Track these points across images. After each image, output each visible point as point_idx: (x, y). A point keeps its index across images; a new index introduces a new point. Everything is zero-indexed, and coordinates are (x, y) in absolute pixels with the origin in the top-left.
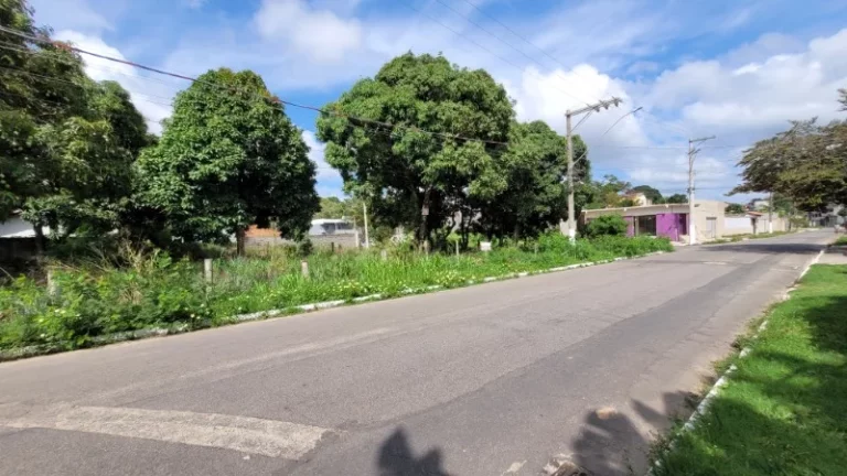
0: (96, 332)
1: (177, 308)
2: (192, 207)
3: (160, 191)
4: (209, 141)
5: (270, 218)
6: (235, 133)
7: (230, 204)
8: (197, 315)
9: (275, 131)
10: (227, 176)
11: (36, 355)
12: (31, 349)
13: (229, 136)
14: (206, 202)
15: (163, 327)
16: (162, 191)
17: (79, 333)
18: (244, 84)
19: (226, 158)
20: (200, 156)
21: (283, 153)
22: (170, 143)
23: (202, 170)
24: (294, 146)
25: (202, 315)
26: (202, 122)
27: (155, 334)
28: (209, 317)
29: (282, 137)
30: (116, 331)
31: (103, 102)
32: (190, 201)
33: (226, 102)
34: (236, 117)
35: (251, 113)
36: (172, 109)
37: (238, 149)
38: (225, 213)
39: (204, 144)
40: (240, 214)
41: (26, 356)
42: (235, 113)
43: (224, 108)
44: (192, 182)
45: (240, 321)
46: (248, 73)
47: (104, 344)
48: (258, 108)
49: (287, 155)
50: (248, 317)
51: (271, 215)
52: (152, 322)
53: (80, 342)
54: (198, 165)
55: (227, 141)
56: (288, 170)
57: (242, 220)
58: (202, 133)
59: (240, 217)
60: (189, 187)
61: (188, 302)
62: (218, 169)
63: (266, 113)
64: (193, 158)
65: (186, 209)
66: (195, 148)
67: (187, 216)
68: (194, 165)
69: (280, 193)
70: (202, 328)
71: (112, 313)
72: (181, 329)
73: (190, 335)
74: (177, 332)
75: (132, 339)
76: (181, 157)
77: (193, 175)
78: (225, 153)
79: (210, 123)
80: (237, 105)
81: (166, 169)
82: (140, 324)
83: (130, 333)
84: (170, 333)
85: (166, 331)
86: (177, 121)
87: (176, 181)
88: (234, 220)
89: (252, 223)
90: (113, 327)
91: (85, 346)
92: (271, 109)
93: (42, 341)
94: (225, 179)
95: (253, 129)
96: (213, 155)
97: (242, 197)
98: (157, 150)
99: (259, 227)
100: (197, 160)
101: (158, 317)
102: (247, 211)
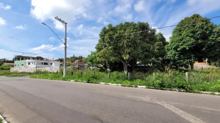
0: (164, 87)
1: (181, 85)
2: (178, 58)
3: (170, 54)
4: (183, 39)
5: (203, 59)
6: (191, 35)
7: (189, 56)
8: (187, 88)
9: (206, 30)
10: (189, 48)
11: (154, 89)
12: (153, 87)
13: (189, 36)
14: (182, 56)
15: (178, 89)
16: (170, 55)
17: (161, 86)
18: (193, 19)
19: (188, 43)
20: (180, 44)
21: (210, 36)
22: (172, 42)
23: (181, 47)
24: (215, 32)
25: (189, 88)
26: (181, 35)
27: (176, 91)
28: (191, 89)
29: (209, 31)
30: (168, 87)
31: (158, 38)
32: (177, 56)
33: (188, 27)
34: (191, 30)
35: (196, 27)
36: (172, 34)
37: (192, 39)
38: (187, 59)
39: (181, 40)
40: (193, 58)
41: (153, 89)
42: (191, 29)
43: (187, 28)
44: (178, 51)
45: (202, 93)
46: (194, 15)
47: (165, 90)
48: (199, 24)
49: (212, 36)
50: (205, 92)
51: (204, 58)
52: (175, 87)
53: (161, 88)
54: (180, 46)
55: (188, 37)
56: (213, 41)
57: (193, 60)
58: (181, 37)
59: (193, 59)
60: (177, 53)
61: (184, 84)
62: (186, 46)
63: (203, 24)
64: (178, 45)
65: (177, 59)
66: (179, 42)
67: (177, 60)
68: (179, 47)
69: (208, 50)
70: (189, 92)
71: (167, 83)
72: (182, 91)
73: (185, 93)
74: (181, 91)
75: (171, 90)
76: (175, 45)
77: (178, 49)
78: (188, 41)
79: (183, 34)
80: (191, 26)
81: (171, 49)
82: (172, 87)
83: (170, 89)
84: (179, 91)
85: (178, 90)
86: (173, 37)
87: (174, 52)
88: (191, 60)
89: (197, 61)
90: (167, 86)
91: (162, 89)
92: (204, 23)
93: (155, 86)
94: (188, 49)
95: (197, 31)
96: (184, 43)
97: (193, 53)
98: (169, 45)
99: (199, 62)
100: (179, 45)
101: (176, 86)
102: (195, 57)
